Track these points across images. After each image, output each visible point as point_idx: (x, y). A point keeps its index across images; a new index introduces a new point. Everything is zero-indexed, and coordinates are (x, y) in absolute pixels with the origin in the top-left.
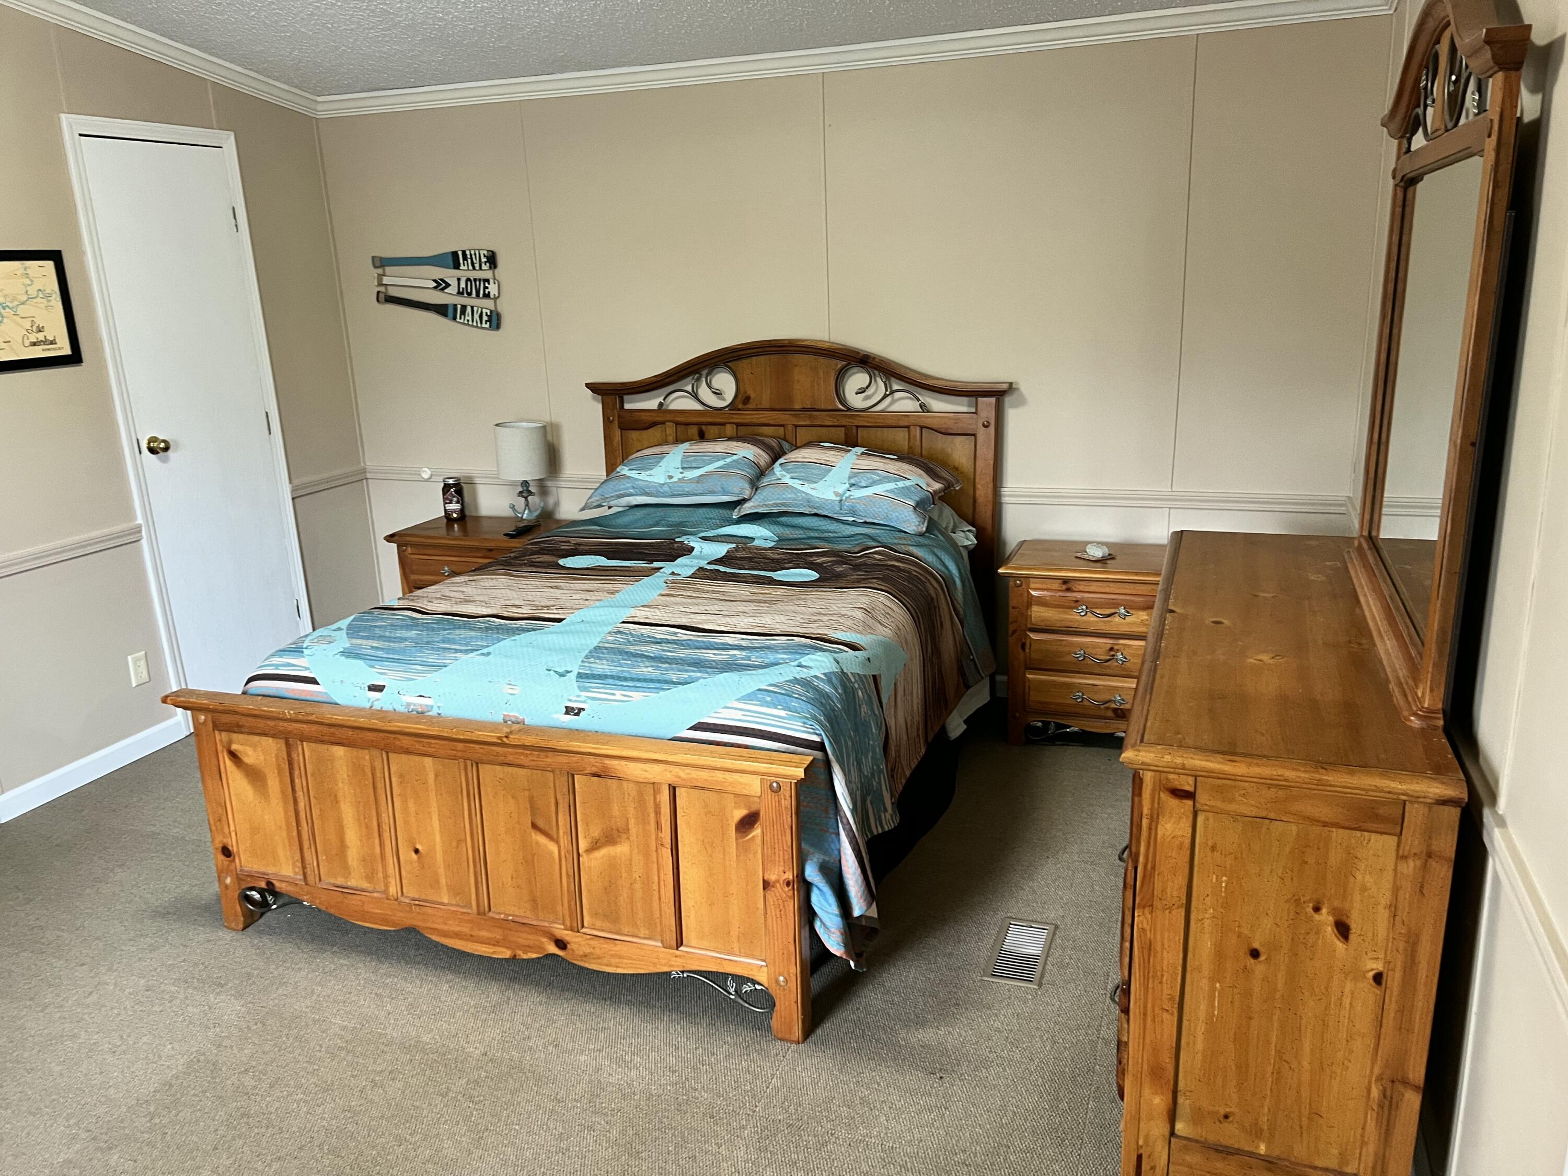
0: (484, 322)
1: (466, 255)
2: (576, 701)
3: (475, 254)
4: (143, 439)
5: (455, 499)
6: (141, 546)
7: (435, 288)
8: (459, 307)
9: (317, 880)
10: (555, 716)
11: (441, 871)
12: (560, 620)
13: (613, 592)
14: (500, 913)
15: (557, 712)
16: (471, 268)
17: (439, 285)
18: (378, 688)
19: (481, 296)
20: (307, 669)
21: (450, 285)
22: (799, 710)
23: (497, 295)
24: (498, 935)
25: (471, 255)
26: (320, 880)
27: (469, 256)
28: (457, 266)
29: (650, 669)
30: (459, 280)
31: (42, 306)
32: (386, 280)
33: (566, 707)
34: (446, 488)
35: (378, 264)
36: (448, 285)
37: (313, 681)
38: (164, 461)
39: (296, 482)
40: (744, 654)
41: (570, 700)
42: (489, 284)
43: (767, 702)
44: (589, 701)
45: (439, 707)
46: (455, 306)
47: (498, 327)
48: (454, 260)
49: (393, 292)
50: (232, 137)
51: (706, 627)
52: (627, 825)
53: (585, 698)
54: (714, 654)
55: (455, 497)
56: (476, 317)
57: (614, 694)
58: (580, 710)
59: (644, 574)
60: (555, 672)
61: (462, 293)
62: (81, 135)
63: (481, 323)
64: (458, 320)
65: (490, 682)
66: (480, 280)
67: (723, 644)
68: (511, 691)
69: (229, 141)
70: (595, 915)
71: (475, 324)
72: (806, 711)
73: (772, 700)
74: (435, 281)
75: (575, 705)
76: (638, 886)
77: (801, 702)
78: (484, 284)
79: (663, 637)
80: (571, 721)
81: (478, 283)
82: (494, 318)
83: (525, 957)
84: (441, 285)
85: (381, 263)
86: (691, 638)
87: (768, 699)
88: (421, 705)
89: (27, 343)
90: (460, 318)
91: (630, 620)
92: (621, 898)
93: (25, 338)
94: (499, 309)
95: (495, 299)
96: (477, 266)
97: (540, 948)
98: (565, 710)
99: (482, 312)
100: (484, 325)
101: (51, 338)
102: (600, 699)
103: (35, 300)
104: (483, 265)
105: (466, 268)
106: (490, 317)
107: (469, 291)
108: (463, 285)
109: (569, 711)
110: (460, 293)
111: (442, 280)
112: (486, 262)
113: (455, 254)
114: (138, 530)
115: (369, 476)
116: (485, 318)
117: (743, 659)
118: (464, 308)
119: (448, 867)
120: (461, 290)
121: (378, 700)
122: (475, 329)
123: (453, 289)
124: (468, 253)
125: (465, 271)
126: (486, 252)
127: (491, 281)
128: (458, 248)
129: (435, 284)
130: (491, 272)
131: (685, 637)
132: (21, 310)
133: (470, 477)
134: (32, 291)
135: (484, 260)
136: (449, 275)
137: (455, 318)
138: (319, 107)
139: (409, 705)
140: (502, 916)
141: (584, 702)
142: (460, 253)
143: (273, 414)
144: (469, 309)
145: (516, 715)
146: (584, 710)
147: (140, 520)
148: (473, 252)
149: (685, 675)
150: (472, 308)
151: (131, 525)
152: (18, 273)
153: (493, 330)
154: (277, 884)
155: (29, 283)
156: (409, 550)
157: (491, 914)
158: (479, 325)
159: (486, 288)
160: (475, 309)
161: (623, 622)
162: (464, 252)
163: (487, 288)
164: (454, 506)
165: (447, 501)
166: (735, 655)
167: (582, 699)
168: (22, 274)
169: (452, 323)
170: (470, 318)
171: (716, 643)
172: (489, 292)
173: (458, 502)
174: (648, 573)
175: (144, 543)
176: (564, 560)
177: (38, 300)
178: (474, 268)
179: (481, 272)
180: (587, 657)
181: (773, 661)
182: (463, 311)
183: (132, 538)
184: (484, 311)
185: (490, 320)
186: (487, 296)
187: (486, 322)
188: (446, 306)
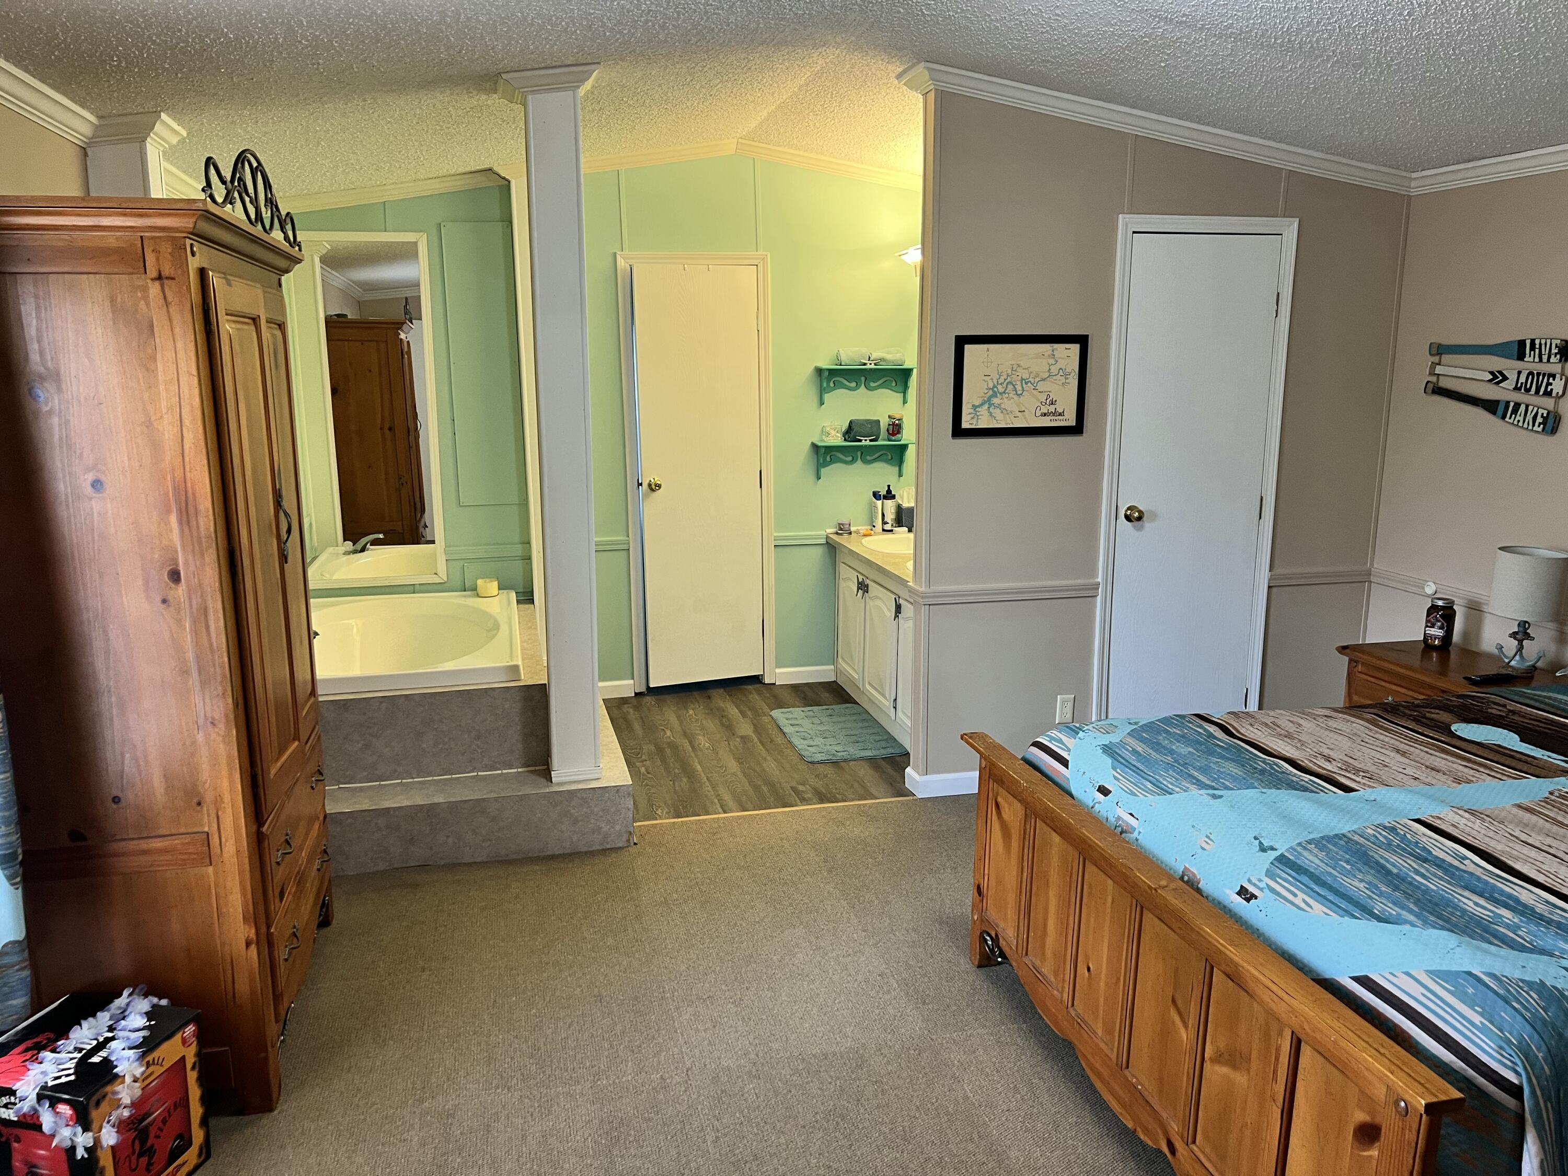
0: (1537, 424)
1: (1535, 344)
2: (1255, 885)
3: (1546, 344)
4: (1122, 508)
5: (1439, 624)
6: (1096, 602)
7: (1490, 381)
8: (1512, 404)
9: (1024, 953)
10: (1228, 891)
11: (1102, 1001)
12: (1347, 789)
13: (1458, 780)
14: (1134, 1076)
15: (1231, 888)
16: (1537, 359)
17: (1495, 377)
18: (1104, 791)
19: (1541, 393)
20: (1069, 750)
21: (1508, 379)
22: (1506, 1026)
23: (1560, 393)
24: (1126, 1097)
25: (1540, 344)
26: (1027, 954)
27: (1537, 346)
28: (1521, 357)
29: (1362, 886)
30: (1519, 373)
31: (1060, 383)
32: (1439, 369)
33: (1242, 886)
34: (1433, 609)
35: (1434, 351)
36: (1505, 378)
37: (1064, 763)
38: (1139, 529)
39: (1278, 571)
40: (1516, 920)
41: (1249, 881)
42: (1554, 380)
43: (1466, 993)
44: (1266, 891)
45: (1140, 833)
46: (1508, 403)
47: (1554, 431)
48: (1520, 350)
49: (1445, 383)
50: (1296, 225)
51: (1518, 866)
52: (1250, 1055)
53: (1265, 886)
54: (1476, 904)
55: (1439, 621)
56: (1530, 417)
57: (1295, 895)
58: (1254, 897)
59: (1538, 771)
60: (1260, 842)
61: (1520, 389)
62: (1134, 232)
63: (1534, 425)
64: (1507, 419)
65: (1193, 826)
66: (1544, 375)
67: (1510, 896)
68: (1204, 845)
69: (1291, 229)
70: (1206, 1137)
71: (1526, 426)
72: (1515, 1033)
73: (1475, 994)
74: (1492, 373)
75: (1251, 889)
76: (1248, 1133)
77: (1519, 1018)
78: (1548, 380)
79: (1442, 855)
80: (1240, 904)
81: (1541, 378)
82: (1551, 421)
83: (1142, 1137)
84: (1498, 378)
85: (1439, 350)
86: (1478, 872)
87: (1471, 991)
88: (1127, 823)
89: (1038, 413)
90: (1510, 418)
91: (1430, 821)
92: (1232, 1136)
93: (1039, 408)
94: (1561, 410)
95: (1558, 397)
96: (1545, 358)
97: (1156, 1141)
98: (1239, 888)
99: (1537, 413)
100: (1536, 428)
101: (1061, 411)
102: (1278, 894)
103: (1054, 378)
104: (1553, 356)
105: (1531, 359)
106: (1545, 419)
107: (1528, 386)
108: (1522, 379)
109: (1243, 892)
110: (1516, 388)
111: (1500, 373)
112: (1556, 354)
113: (1522, 343)
114: (1096, 587)
115: (1373, 579)
116: (1539, 420)
117: (1508, 927)
118: (1517, 405)
119: (1106, 1000)
120: (1519, 385)
121: (1100, 803)
122: (1525, 432)
123: (1509, 384)
124: (1537, 342)
125: (1530, 363)
126: (1559, 342)
127: (1558, 376)
128: (1527, 336)
129: (1491, 377)
130: (1560, 365)
131: (1471, 868)
132: (1041, 386)
133: (1477, 602)
134: (1054, 370)
135: (1554, 351)
136: (1510, 367)
137: (1504, 417)
138: (1413, 184)
139: (1119, 818)
140: (1134, 1080)
141: (1261, 889)
142: (1528, 343)
143: (1269, 499)
144: (1523, 407)
145: (1195, 872)
146: (1256, 898)
147: (1100, 579)
148: (1543, 342)
149: (1393, 911)
150: (1527, 406)
151: (1091, 581)
152: (1046, 354)
153: (1547, 433)
154: (1001, 940)
155: (1054, 363)
156: (1360, 668)
157: (1126, 1072)
158: (1530, 427)
159: (1549, 384)
160: (1530, 408)
161: (1418, 821)
162: (1533, 341)
163: (1551, 384)
164: (1437, 632)
165: (1430, 624)
166: (1501, 916)
167: (1262, 885)
168: (1049, 356)
169: (1501, 422)
170: (1521, 419)
171: (1502, 893)
172: (1552, 390)
173: (1441, 628)
174: (1543, 773)
175: (1099, 598)
176: (1464, 725)
177: (1058, 377)
178: (1541, 360)
179: (1549, 365)
180: (1310, 842)
181: (1548, 947)
182: (1515, 411)
183: (1089, 593)
184: (1541, 411)
185: (1544, 423)
186: (1548, 394)
187: (1540, 424)
188: (1498, 402)
